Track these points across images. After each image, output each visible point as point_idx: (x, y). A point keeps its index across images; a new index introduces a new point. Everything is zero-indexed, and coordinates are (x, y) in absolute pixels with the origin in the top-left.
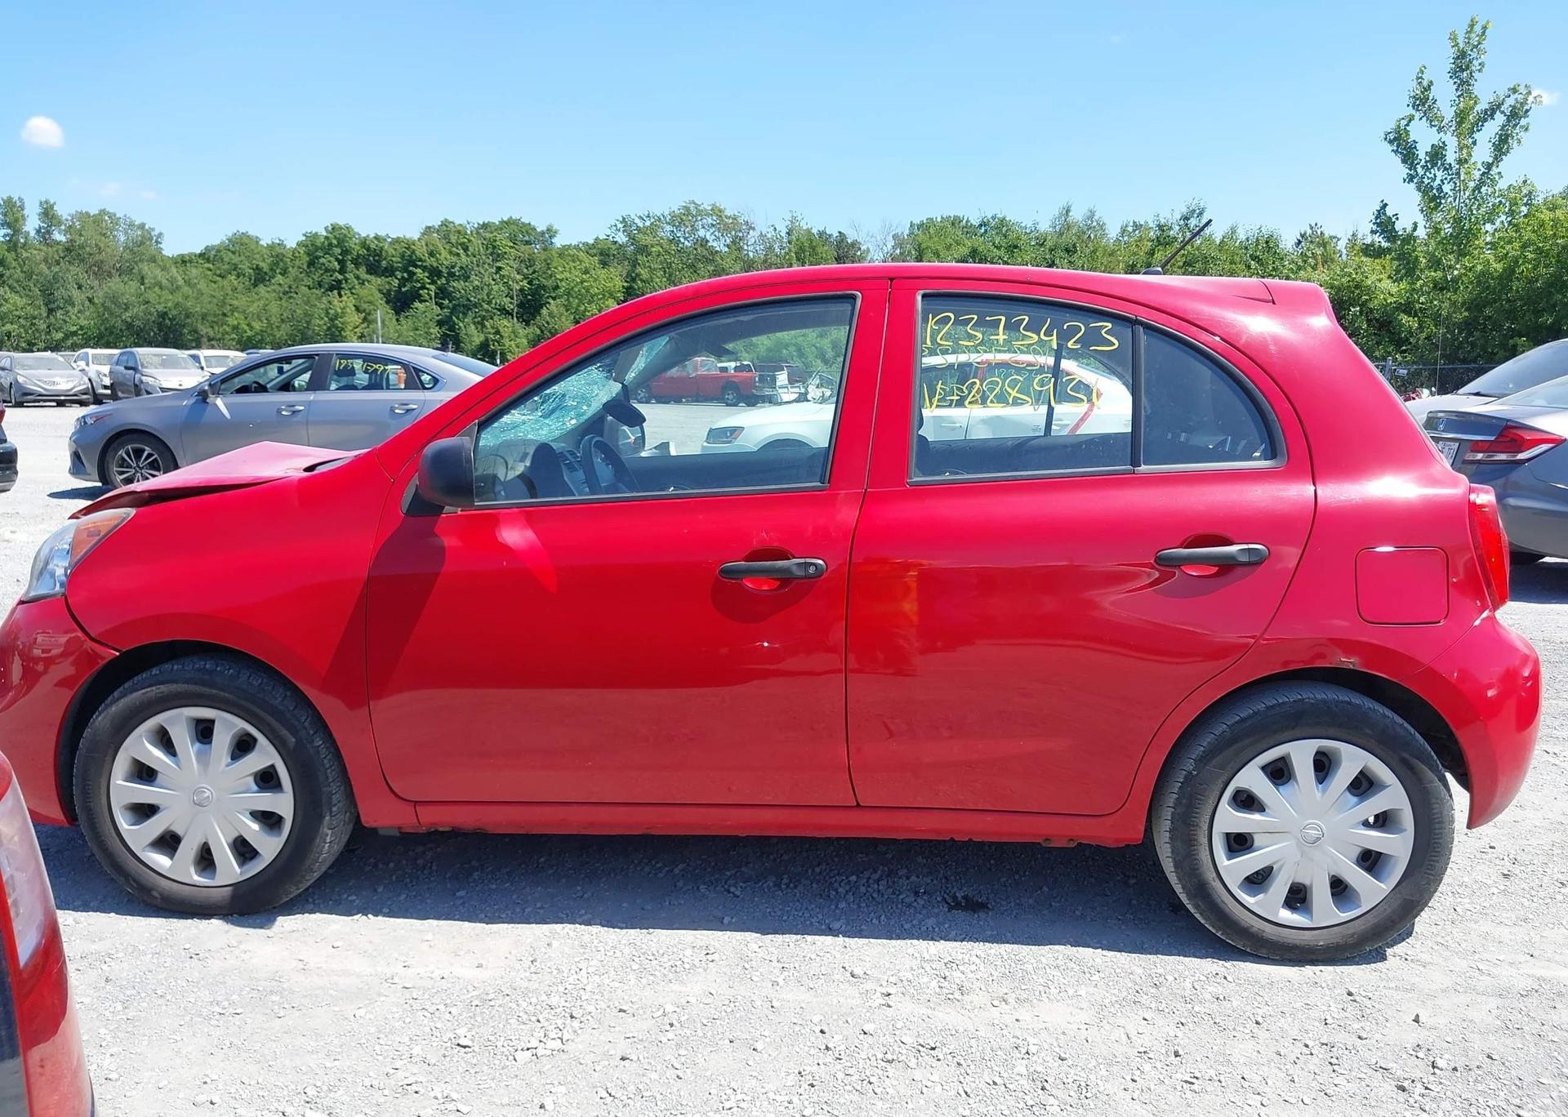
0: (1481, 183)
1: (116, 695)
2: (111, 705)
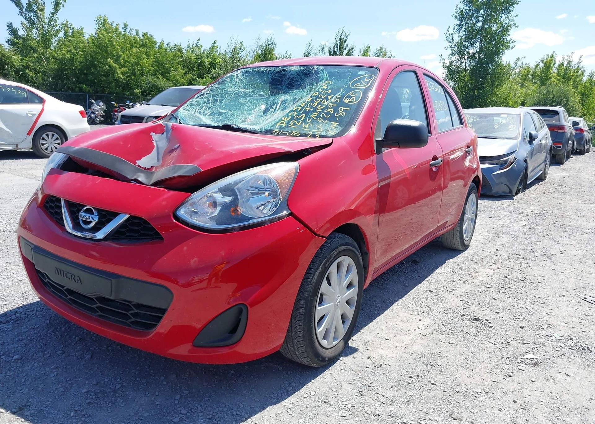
0: (50, 21)
1: (318, 262)
2: (318, 268)
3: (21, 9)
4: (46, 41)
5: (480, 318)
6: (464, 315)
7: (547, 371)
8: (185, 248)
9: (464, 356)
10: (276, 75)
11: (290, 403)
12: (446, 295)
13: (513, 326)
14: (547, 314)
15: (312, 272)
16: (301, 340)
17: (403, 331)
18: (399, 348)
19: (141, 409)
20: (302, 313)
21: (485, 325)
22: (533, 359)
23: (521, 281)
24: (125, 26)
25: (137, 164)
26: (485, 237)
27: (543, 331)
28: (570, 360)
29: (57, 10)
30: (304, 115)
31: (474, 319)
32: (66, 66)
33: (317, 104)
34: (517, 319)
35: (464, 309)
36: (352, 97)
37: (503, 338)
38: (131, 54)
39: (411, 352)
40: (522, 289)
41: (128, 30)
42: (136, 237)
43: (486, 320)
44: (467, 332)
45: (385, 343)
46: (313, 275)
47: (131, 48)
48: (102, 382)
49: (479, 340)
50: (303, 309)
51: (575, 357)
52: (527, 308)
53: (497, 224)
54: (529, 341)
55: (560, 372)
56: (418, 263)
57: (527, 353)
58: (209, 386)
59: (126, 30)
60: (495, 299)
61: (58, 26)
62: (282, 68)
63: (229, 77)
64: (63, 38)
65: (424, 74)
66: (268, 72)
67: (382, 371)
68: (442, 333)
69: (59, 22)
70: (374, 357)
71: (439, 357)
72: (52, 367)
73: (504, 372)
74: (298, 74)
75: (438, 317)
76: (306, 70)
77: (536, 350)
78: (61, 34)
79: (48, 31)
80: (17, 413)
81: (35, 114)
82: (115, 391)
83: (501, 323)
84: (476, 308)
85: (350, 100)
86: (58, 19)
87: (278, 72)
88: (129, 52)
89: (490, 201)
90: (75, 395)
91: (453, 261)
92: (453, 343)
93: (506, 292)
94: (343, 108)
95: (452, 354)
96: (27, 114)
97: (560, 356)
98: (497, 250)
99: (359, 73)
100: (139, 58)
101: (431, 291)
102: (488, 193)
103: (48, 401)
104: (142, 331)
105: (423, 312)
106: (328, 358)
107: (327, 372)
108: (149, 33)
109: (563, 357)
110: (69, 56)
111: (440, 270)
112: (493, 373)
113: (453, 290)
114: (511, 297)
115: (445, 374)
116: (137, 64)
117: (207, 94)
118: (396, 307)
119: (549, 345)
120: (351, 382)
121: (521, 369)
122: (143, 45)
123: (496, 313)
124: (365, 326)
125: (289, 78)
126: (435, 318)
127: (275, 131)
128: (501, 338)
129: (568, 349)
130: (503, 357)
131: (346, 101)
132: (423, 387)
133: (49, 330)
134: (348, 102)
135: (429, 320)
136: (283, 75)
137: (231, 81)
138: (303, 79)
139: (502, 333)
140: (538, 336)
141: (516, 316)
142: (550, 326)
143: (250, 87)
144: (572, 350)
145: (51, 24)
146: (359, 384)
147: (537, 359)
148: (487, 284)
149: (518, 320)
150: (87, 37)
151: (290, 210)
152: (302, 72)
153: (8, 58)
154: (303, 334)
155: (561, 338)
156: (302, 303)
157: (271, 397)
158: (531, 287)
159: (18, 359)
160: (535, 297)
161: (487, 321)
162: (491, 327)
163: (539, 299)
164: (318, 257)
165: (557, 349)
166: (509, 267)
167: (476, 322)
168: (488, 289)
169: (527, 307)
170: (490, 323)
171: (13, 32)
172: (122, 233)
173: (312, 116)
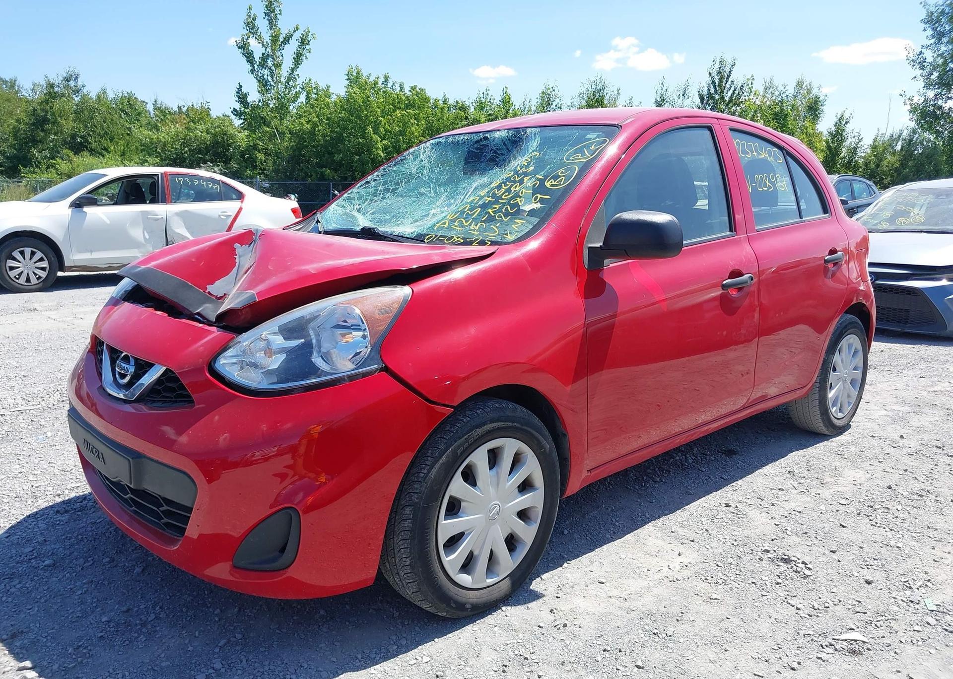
0: (289, 79)
1: (442, 447)
2: (441, 456)
3: (252, 65)
4: (282, 109)
5: (793, 558)
6: (768, 551)
7: (871, 667)
8: (217, 418)
9: (726, 624)
10: (475, 146)
11: (382, 670)
12: (753, 513)
13: (851, 579)
14: (934, 560)
15: (428, 463)
16: (409, 571)
17: (637, 571)
18: (613, 600)
19: (163, 655)
20: (407, 529)
21: (797, 571)
22: (856, 641)
23: (916, 497)
24: (386, 79)
25: (207, 291)
26: (890, 414)
27: (908, 593)
28: (933, 651)
29: (299, 64)
30: (480, 209)
31: (782, 559)
32: (305, 141)
33: (504, 190)
34: (868, 565)
35: (772, 540)
36: (560, 176)
37: (820, 598)
38: (394, 121)
39: (631, 608)
40: (910, 511)
41: (389, 85)
42: (172, 398)
43: (803, 563)
44: (754, 581)
45: (595, 588)
46: (429, 467)
47: (394, 111)
48: (136, 609)
49: (768, 597)
50: (410, 521)
51: (947, 646)
52: (898, 547)
53: (929, 390)
54: (870, 607)
55: (899, 672)
56: (735, 454)
57: (851, 629)
58: (277, 631)
59: (387, 85)
60: (844, 527)
61: (298, 87)
62: (483, 134)
63: (413, 153)
64: (304, 103)
65: (732, 130)
66: (465, 142)
67: (563, 634)
68: (706, 579)
69: (299, 81)
70: (563, 609)
71: (678, 621)
72: (84, 581)
73: (786, 661)
74: (504, 144)
75: (716, 551)
76: (516, 136)
77: (873, 625)
78: (302, 98)
79: (285, 95)
80: (6, 642)
81: (231, 216)
82: (144, 625)
83: (831, 571)
84: (798, 540)
85: (555, 183)
86: (299, 77)
87: (477, 142)
88: (391, 116)
89: (940, 347)
90: (91, 623)
91: (801, 453)
92: (716, 599)
93: (873, 515)
94: (539, 196)
95: (704, 619)
96: (219, 216)
97: (915, 642)
98: (902, 437)
99: (588, 136)
100: (405, 124)
101: (727, 506)
102: (938, 333)
103: (53, 629)
104: (175, 537)
105: (693, 541)
106: (472, 605)
107: (469, 628)
108: (419, 86)
109: (920, 643)
110: (309, 126)
111: (769, 469)
112: (763, 659)
113: (773, 505)
114: (878, 525)
115: (670, 651)
116: (402, 133)
117: (375, 180)
118: (649, 529)
119: (906, 617)
120: (498, 648)
121: (820, 658)
122: (410, 105)
123: (831, 551)
124: (577, 556)
125: (492, 150)
126: (707, 553)
127: (429, 236)
128: (817, 598)
129: (940, 630)
130: (798, 633)
131: (548, 184)
132: (617, 669)
133: (111, 527)
134: (552, 185)
135: (695, 555)
136: (484, 145)
137: (415, 159)
138: (510, 151)
139: (823, 588)
140: (893, 600)
141: (868, 560)
142: (928, 584)
143: (438, 167)
144: (947, 633)
145: (288, 84)
146: (510, 653)
147: (863, 642)
148: (844, 498)
149: (868, 568)
150: (334, 98)
151: (384, 362)
152: (509, 140)
153: (232, 136)
154: (411, 563)
155: (935, 608)
156: (408, 512)
157: (357, 658)
158: (932, 508)
159: (49, 566)
160: (929, 528)
161: (803, 566)
162: (808, 576)
163: (935, 533)
164: (443, 438)
165: (917, 628)
166: (906, 470)
167: (785, 565)
168: (842, 508)
169: (899, 545)
170: (810, 569)
171: (242, 98)
172: (158, 392)
173: (490, 211)
